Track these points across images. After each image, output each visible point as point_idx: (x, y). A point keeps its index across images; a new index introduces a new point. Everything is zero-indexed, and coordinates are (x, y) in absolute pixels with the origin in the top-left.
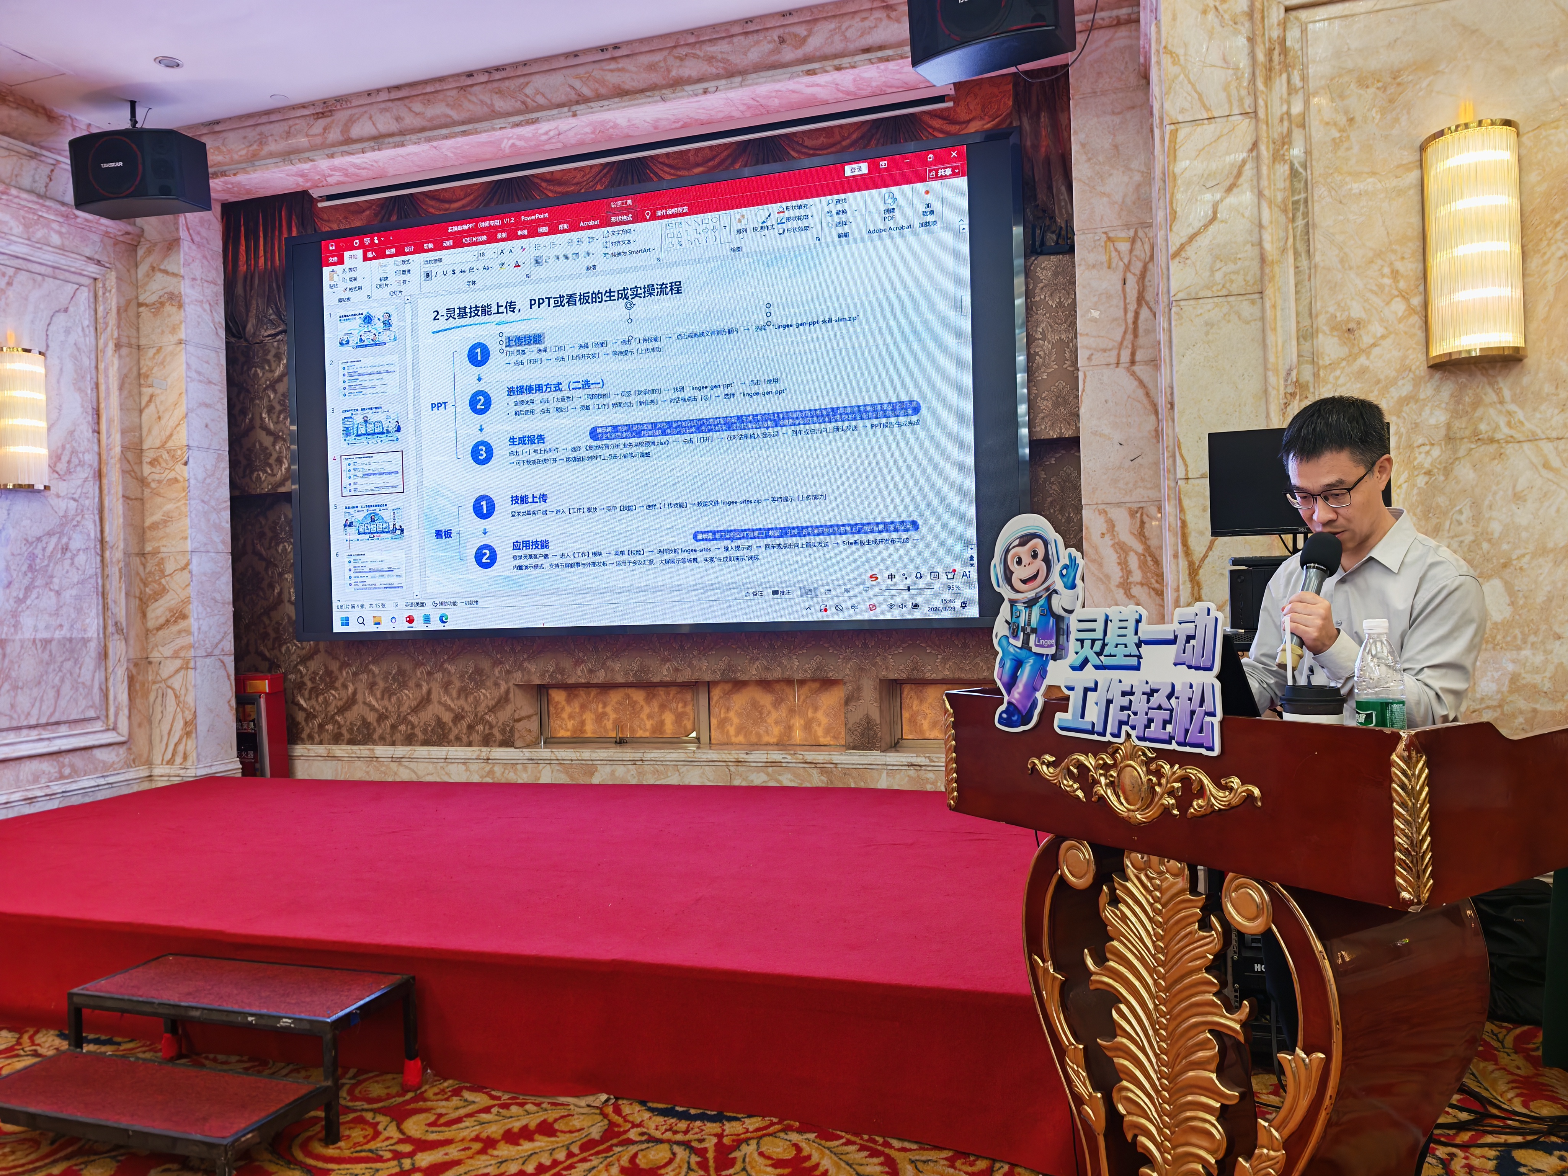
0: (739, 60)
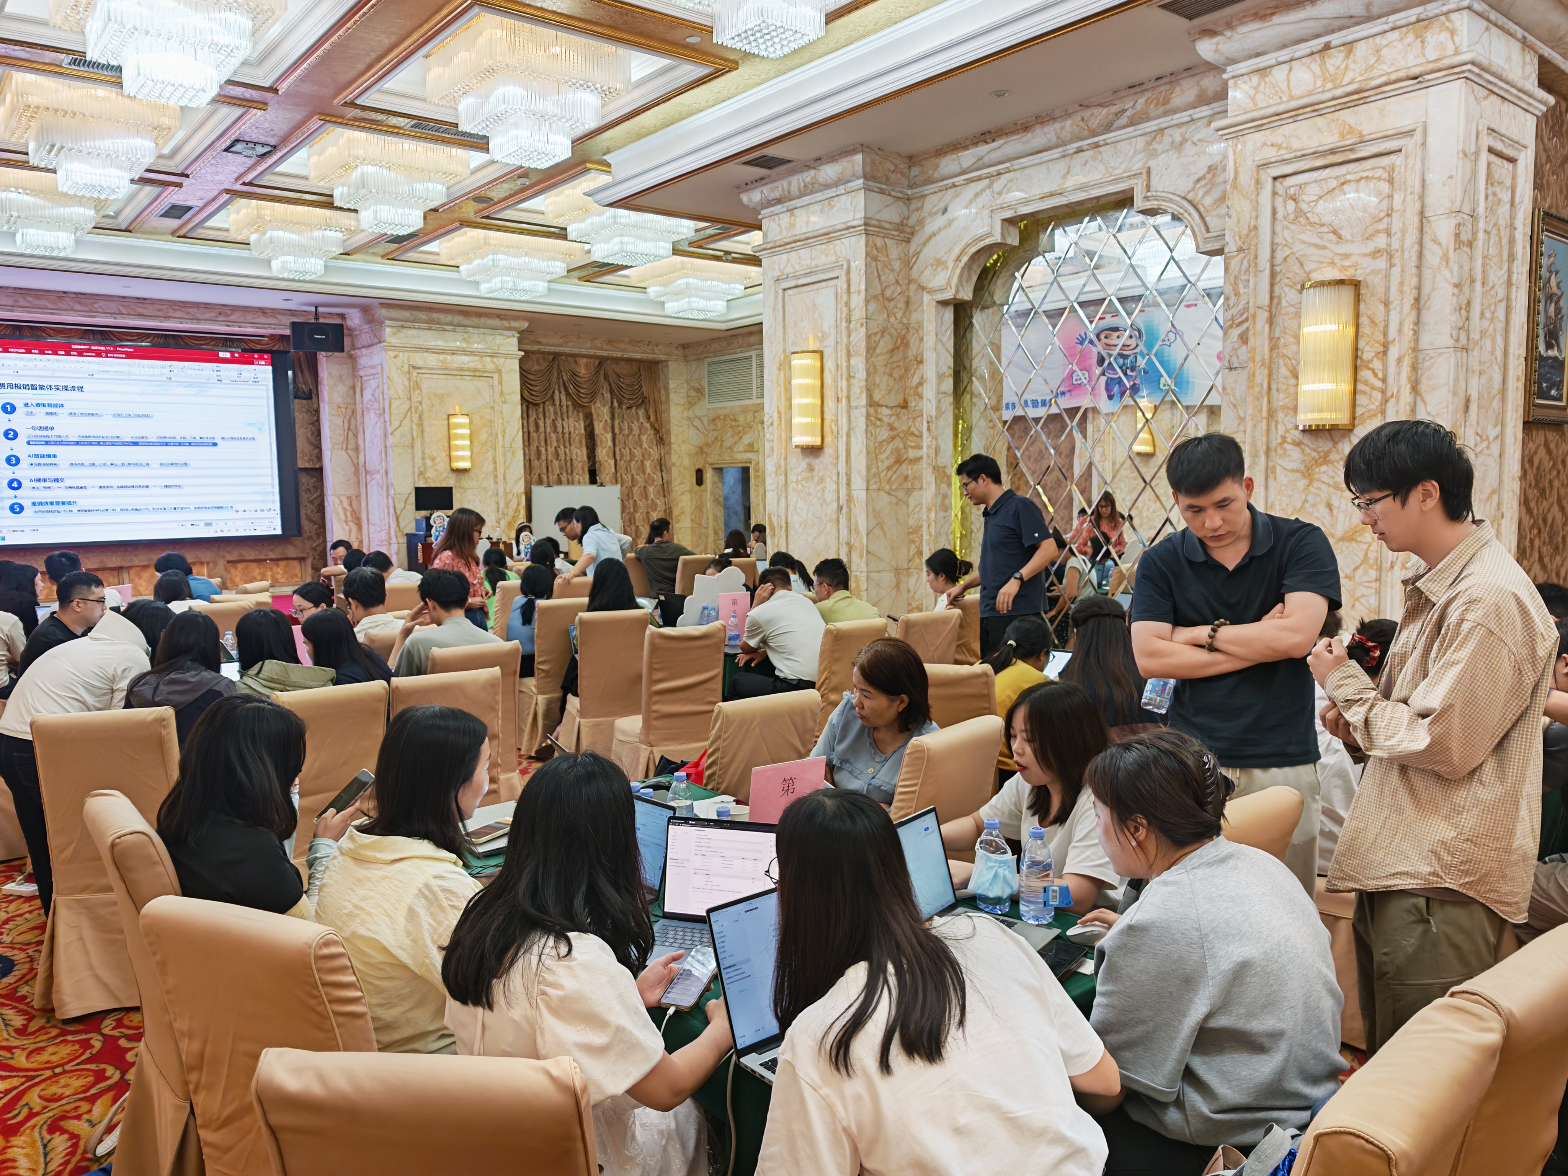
0: (199, 316)
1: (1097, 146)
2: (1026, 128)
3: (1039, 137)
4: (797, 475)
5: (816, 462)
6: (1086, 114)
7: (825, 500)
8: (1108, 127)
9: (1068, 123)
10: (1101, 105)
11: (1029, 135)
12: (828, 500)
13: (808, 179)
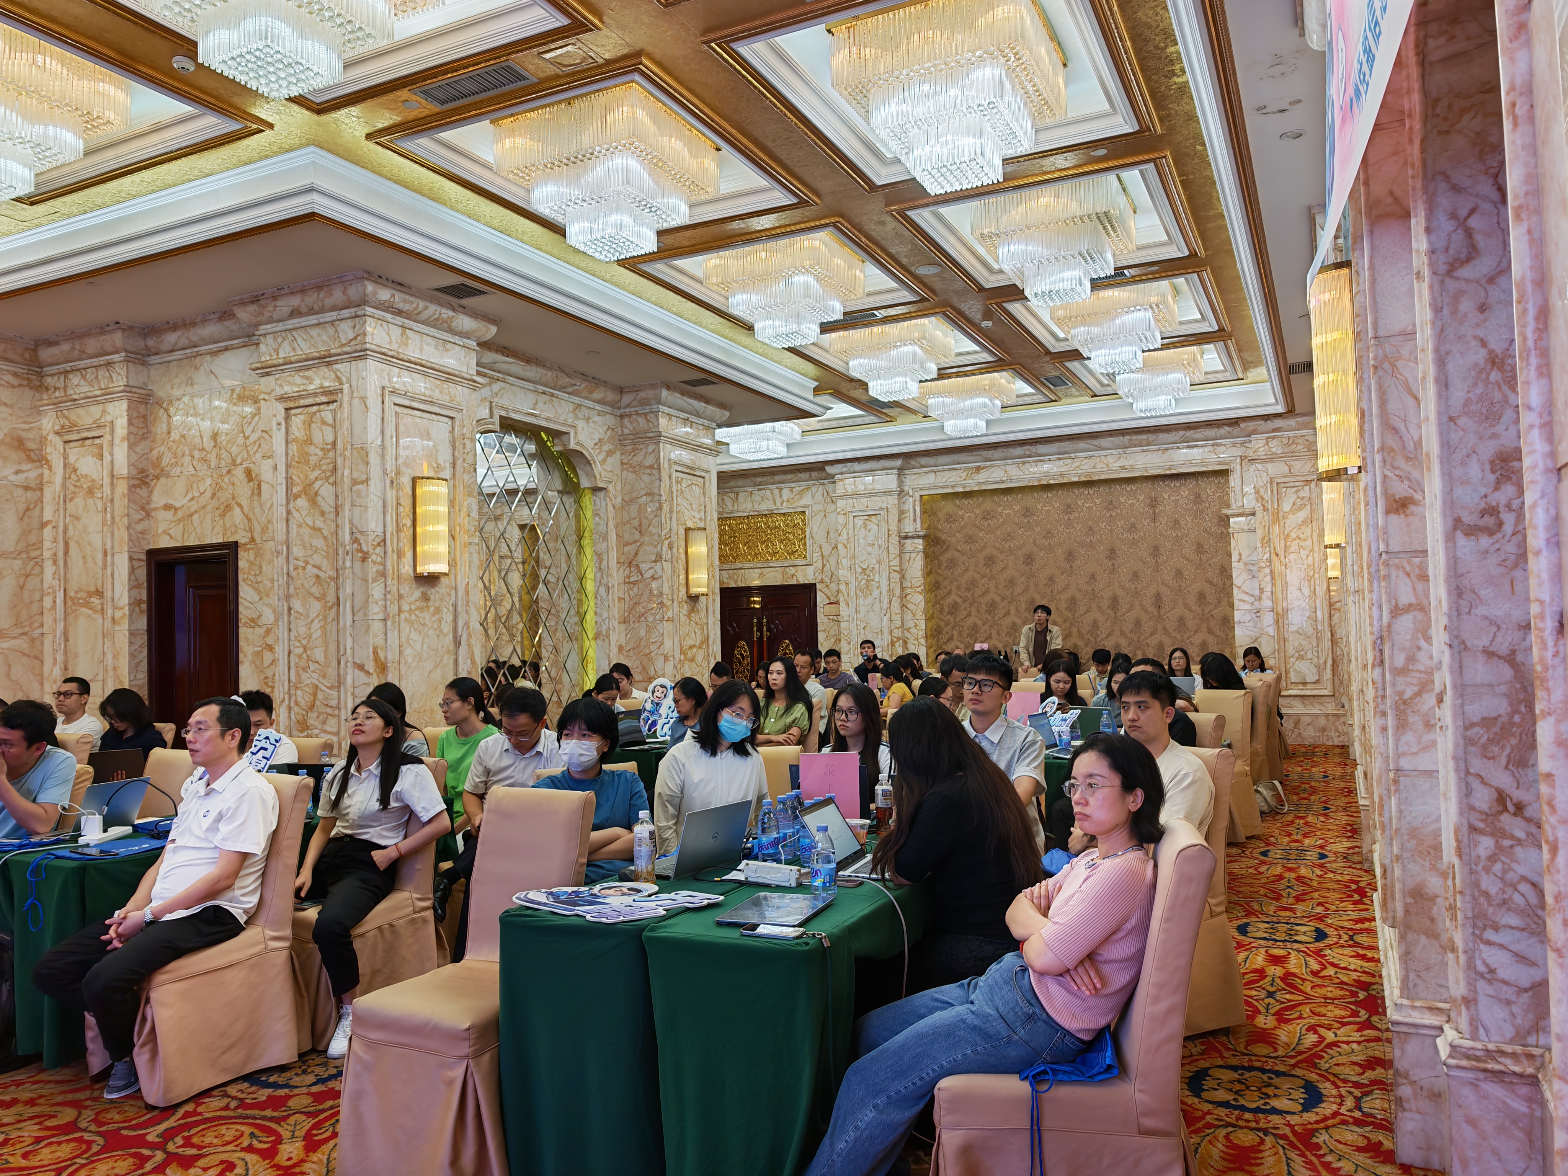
1: (552, 395)
2: (528, 361)
3: (532, 372)
4: (410, 604)
5: (432, 592)
6: (560, 374)
7: (441, 631)
8: (562, 389)
9: (550, 373)
10: (567, 374)
11: (528, 367)
12: (445, 631)
13: (444, 316)
